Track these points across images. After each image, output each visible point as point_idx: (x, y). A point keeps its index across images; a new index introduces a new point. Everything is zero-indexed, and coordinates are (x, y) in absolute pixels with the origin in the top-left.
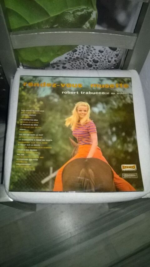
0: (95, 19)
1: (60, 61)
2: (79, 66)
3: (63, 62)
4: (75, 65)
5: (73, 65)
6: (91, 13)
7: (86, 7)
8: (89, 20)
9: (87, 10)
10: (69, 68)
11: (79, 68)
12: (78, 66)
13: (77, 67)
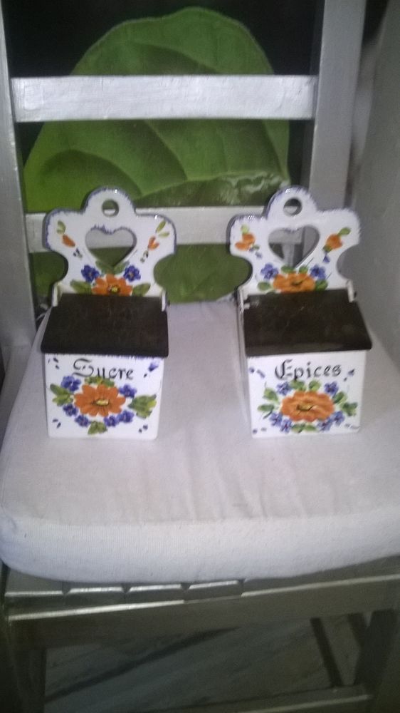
6: (277, 186)
7: (264, 174)
9: (268, 182)
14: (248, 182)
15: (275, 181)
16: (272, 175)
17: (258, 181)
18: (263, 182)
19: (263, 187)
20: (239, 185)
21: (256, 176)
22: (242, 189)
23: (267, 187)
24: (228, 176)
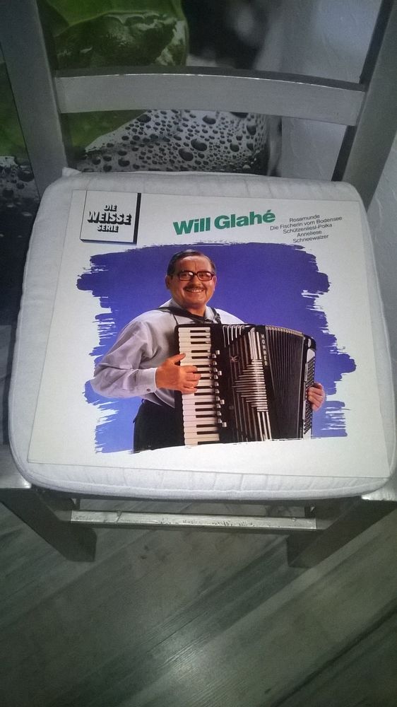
0: (184, 41)
1: (110, 145)
3: (118, 150)
6: (172, 26)
7: (158, 15)
8: (170, 44)
9: (162, 21)
14: (139, 20)
15: (169, 21)
16: (165, 16)
17: (150, 20)
18: (156, 21)
19: (156, 26)
20: (128, 23)
21: (147, 15)
22: (133, 26)
23: (161, 26)
24: (113, 14)
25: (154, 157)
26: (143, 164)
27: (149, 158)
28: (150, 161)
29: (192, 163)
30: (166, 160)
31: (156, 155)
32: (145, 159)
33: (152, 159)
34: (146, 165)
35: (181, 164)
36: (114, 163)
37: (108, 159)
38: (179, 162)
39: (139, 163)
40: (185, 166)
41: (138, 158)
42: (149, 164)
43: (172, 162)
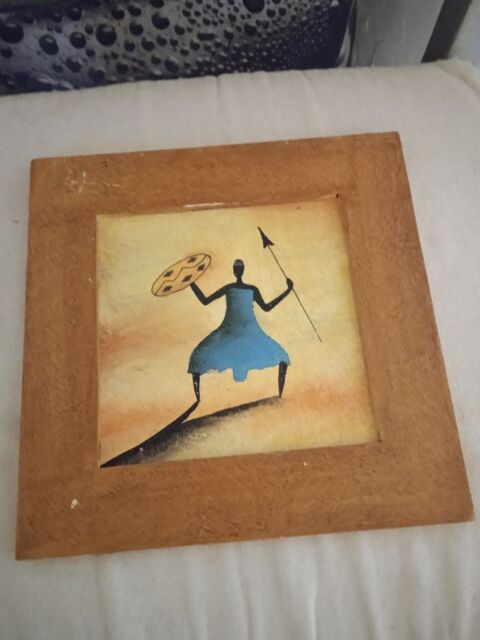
2: (215, 11)
4: (199, 8)
5: (192, 12)
10: (181, 25)
11: (216, 20)
12: (210, 11)
13: (208, 17)
25: (205, 12)
26: (190, 25)
27: (197, 14)
28: (199, 20)
29: (263, 16)
30: (222, 15)
31: (209, 7)
32: (193, 16)
33: (203, 15)
34: (194, 27)
35: (247, 21)
36: (145, 21)
37: (136, 12)
38: (243, 17)
39: (183, 23)
40: (252, 23)
41: (181, 14)
42: (199, 26)
43: (232, 18)
